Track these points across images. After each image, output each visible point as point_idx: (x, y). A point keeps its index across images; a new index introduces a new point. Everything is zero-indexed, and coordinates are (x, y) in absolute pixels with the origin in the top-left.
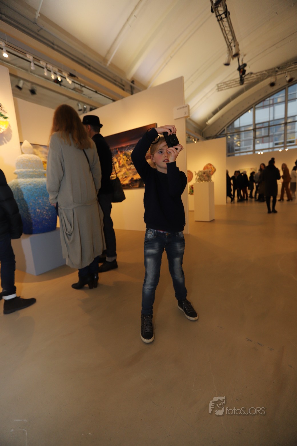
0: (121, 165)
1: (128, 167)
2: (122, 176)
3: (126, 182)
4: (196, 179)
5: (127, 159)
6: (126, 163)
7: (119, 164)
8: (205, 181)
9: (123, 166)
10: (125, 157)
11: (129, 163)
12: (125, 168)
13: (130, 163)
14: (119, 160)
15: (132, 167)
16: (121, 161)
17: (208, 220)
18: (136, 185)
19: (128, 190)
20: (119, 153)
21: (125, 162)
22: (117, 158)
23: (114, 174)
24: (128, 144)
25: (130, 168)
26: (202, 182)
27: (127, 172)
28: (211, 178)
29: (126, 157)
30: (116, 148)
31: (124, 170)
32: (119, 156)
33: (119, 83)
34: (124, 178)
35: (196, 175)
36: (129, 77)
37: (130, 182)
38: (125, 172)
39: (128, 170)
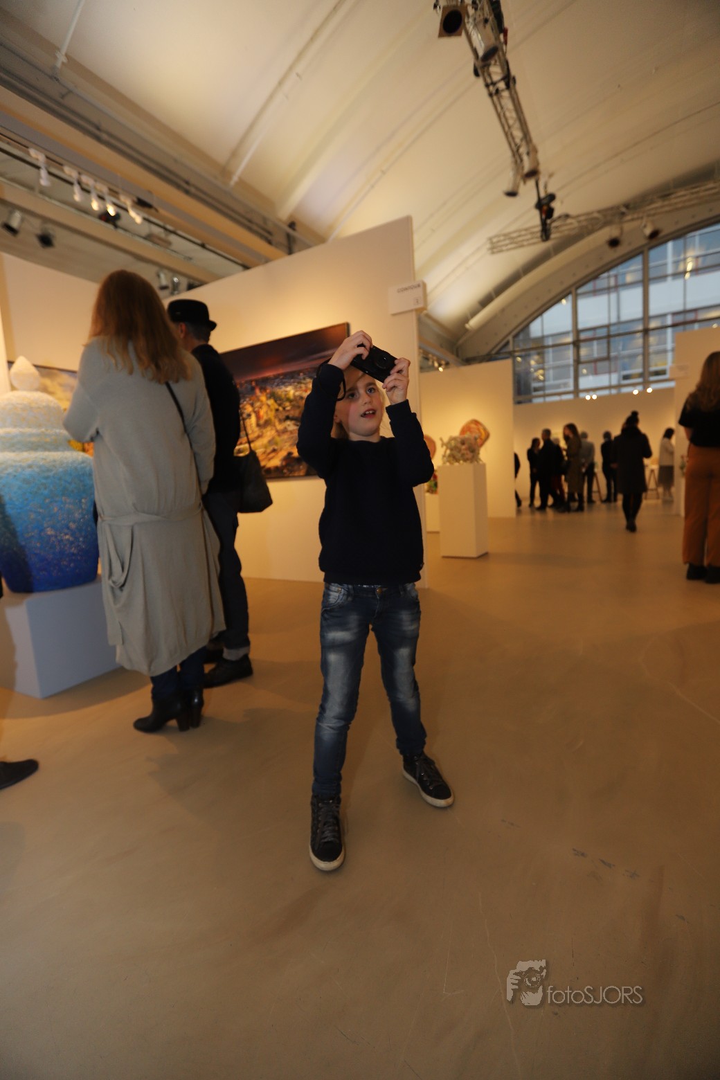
0: (262, 422)
1: (280, 427)
2: (266, 447)
3: (276, 462)
4: (444, 456)
5: (277, 407)
6: (276, 417)
7: (258, 417)
8: (465, 460)
9: (268, 423)
10: (271, 402)
11: (283, 415)
12: (272, 429)
13: (284, 417)
14: (256, 409)
15: (289, 425)
16: (262, 412)
17: (474, 555)
18: (299, 470)
19: (277, 481)
20: (258, 392)
21: (272, 414)
22: (252, 405)
23: (244, 442)
24: (281, 371)
25: (285, 428)
26: (456, 464)
27: (278, 439)
28: (479, 454)
29: (276, 401)
30: (251, 381)
31: (269, 433)
32: (258, 400)
33: (257, 225)
34: (269, 454)
35: (442, 446)
36: (284, 213)
37: (284, 463)
38: (273, 438)
39: (280, 433)
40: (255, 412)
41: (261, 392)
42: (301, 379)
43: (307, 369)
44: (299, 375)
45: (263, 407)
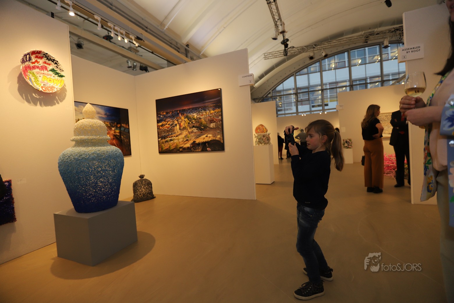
0: (182, 128)
1: (190, 130)
2: (183, 138)
3: (188, 145)
5: (189, 122)
6: (188, 126)
7: (180, 126)
9: (184, 128)
10: (186, 120)
11: (191, 125)
12: (186, 131)
15: (194, 130)
16: (182, 124)
18: (199, 149)
20: (180, 115)
21: (186, 125)
22: (178, 121)
23: (173, 136)
24: (191, 107)
25: (192, 131)
27: (189, 135)
28: (270, 141)
29: (188, 119)
30: (177, 111)
31: (185, 133)
32: (180, 119)
33: (174, 45)
34: (185, 142)
36: (185, 41)
37: (192, 146)
38: (187, 135)
39: (190, 133)
40: (178, 124)
41: (182, 115)
42: (200, 111)
43: (202, 107)
44: (199, 109)
45: (183, 122)
